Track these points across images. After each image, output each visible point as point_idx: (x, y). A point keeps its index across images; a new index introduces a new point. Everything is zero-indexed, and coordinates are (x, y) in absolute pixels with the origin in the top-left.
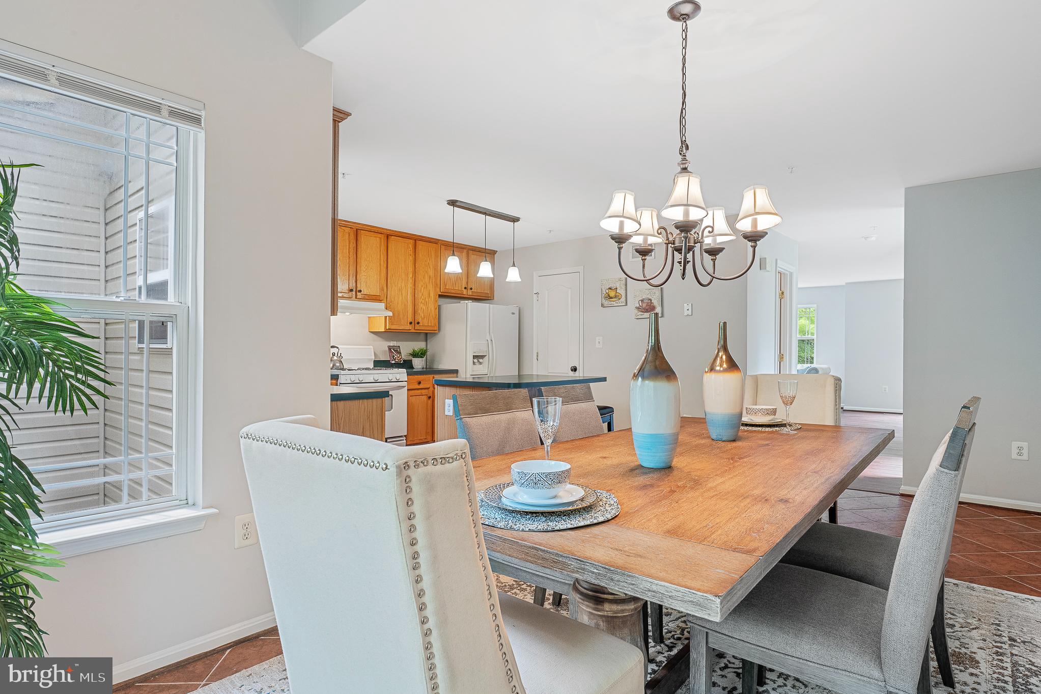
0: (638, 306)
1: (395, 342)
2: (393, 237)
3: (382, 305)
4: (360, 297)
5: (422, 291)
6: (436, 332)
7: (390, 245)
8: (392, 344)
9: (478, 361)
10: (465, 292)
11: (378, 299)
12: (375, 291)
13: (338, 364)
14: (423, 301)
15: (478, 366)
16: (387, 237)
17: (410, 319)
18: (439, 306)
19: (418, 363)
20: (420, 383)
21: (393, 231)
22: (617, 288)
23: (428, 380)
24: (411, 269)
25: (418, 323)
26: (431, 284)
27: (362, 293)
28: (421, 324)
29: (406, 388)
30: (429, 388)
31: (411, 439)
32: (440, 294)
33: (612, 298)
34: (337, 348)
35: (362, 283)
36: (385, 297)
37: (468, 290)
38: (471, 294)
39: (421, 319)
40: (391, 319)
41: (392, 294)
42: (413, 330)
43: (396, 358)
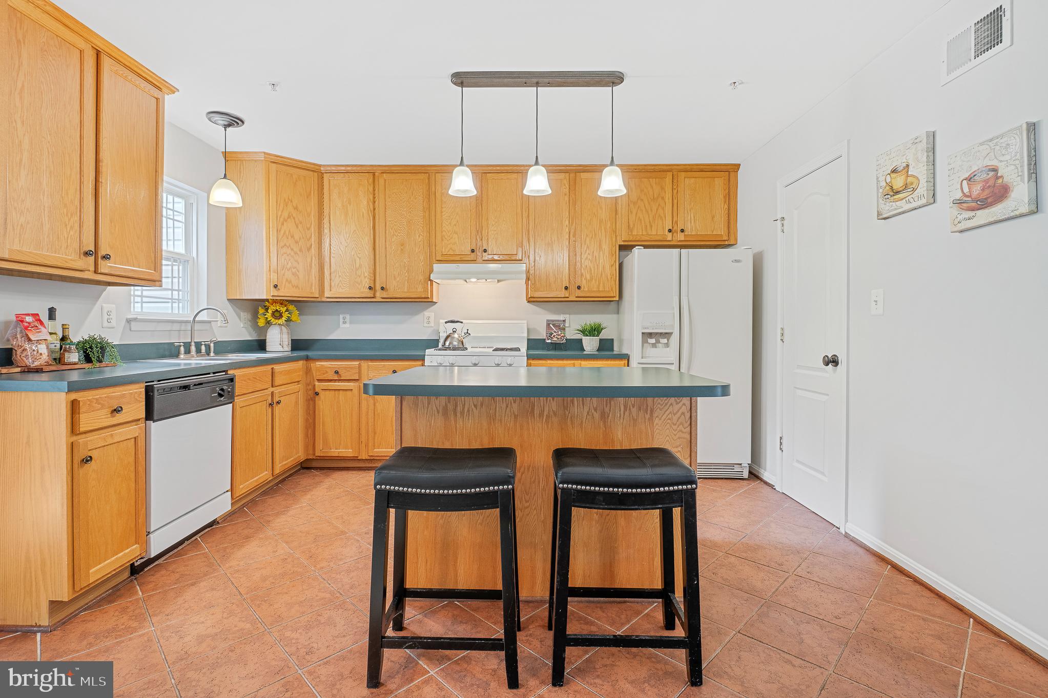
0: (958, 195)
1: (567, 316)
3: (523, 267)
4: (487, 258)
5: (588, 242)
6: (616, 298)
8: (553, 317)
9: (655, 343)
10: (671, 236)
11: (515, 258)
12: (509, 249)
14: (590, 257)
15: (659, 350)
17: (565, 283)
19: (590, 344)
22: (908, 166)
24: (567, 214)
26: (603, 231)
27: (489, 252)
28: (585, 289)
32: (620, 244)
33: (897, 193)
34: (462, 323)
35: (490, 240)
36: (525, 256)
37: (675, 234)
38: (683, 239)
39: (585, 281)
40: (534, 284)
41: (537, 251)
42: (572, 298)
43: (554, 336)
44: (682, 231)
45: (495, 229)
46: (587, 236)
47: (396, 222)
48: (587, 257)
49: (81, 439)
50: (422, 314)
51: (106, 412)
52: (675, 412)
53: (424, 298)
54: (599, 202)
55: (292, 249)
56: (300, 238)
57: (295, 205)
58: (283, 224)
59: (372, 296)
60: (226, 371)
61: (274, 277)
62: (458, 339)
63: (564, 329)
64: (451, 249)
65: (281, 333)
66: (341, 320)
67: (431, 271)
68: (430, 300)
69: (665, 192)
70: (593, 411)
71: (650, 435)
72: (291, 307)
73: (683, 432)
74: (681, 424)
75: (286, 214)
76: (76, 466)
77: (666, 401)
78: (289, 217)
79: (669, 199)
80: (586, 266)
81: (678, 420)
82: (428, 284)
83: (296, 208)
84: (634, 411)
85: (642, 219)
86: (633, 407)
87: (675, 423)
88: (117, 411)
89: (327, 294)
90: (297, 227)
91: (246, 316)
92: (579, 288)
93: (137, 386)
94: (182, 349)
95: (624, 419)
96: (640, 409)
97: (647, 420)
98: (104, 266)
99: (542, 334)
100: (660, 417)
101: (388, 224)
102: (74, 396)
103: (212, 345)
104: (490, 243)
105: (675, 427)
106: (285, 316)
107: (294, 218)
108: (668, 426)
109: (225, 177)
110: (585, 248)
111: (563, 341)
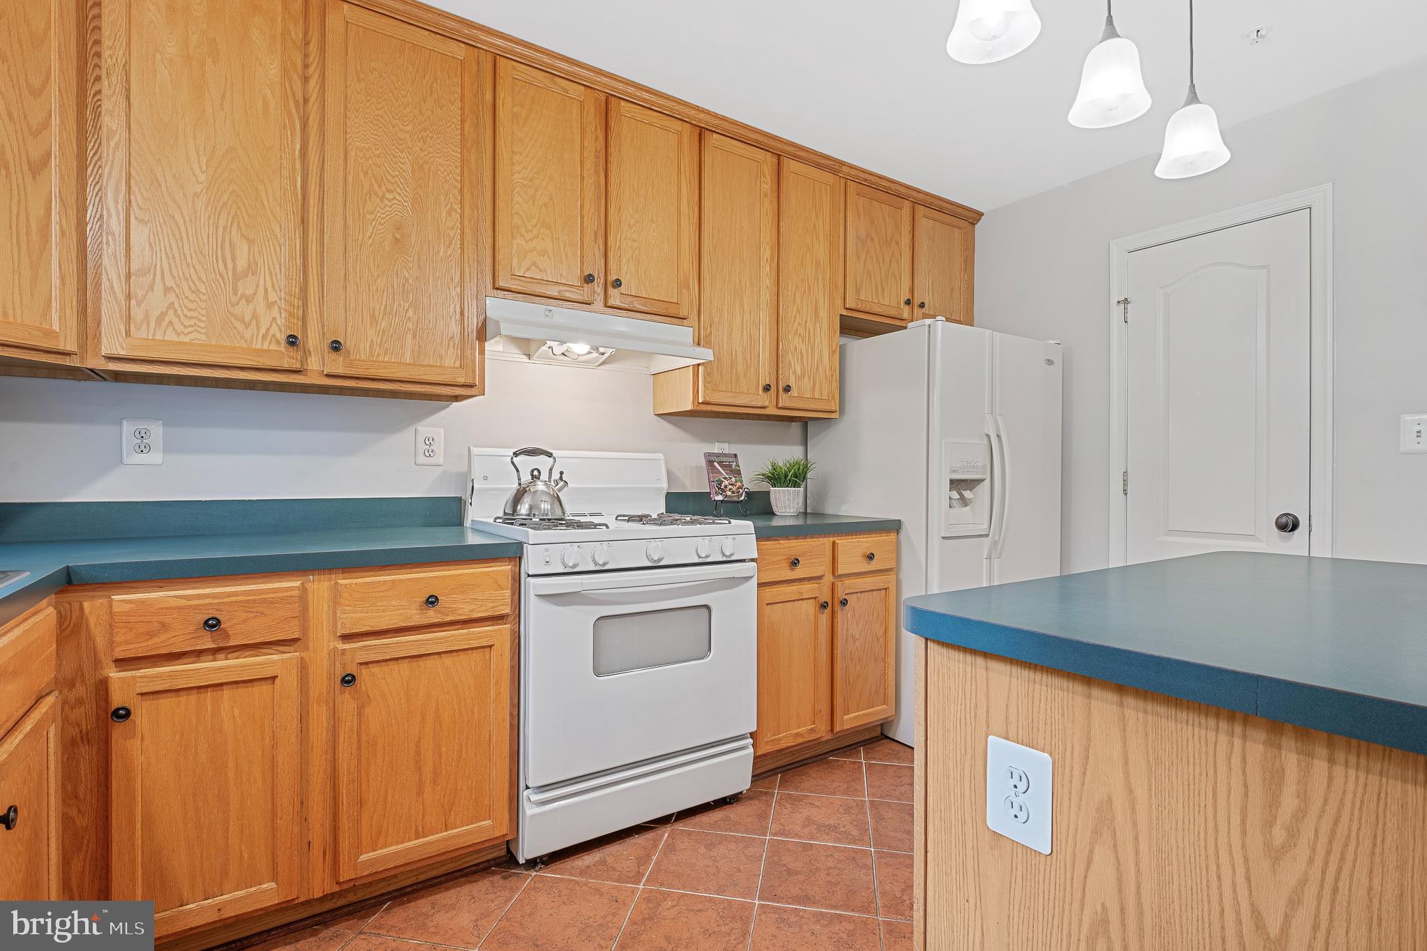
1: (726, 446)
2: (715, 136)
3: (685, 333)
4: (618, 303)
5: (798, 301)
6: (833, 416)
7: (707, 157)
8: (716, 448)
9: (962, 497)
10: (906, 312)
11: (672, 311)
12: (663, 289)
13: (545, 506)
14: (801, 331)
15: (959, 511)
16: (700, 135)
17: (765, 379)
18: (842, 350)
19: (786, 502)
20: (795, 563)
21: (715, 116)
23: (814, 551)
24: (767, 236)
25: (787, 389)
26: (821, 283)
27: (623, 289)
28: (794, 392)
29: (754, 581)
30: (820, 578)
31: (769, 737)
32: (845, 312)
34: (550, 455)
35: (624, 261)
36: (692, 310)
37: (913, 309)
39: (795, 378)
40: (710, 374)
42: (768, 410)
43: (726, 487)
44: (922, 305)
45: (636, 236)
46: (796, 288)
47: (379, 156)
50: (411, 430)
53: (463, 386)
59: (288, 366)
63: (739, 473)
64: (535, 264)
66: (129, 441)
68: (475, 392)
69: (902, 236)
79: (905, 246)
80: (796, 348)
82: (473, 349)
85: (872, 273)
89: (110, 346)
104: (624, 268)
111: (742, 498)
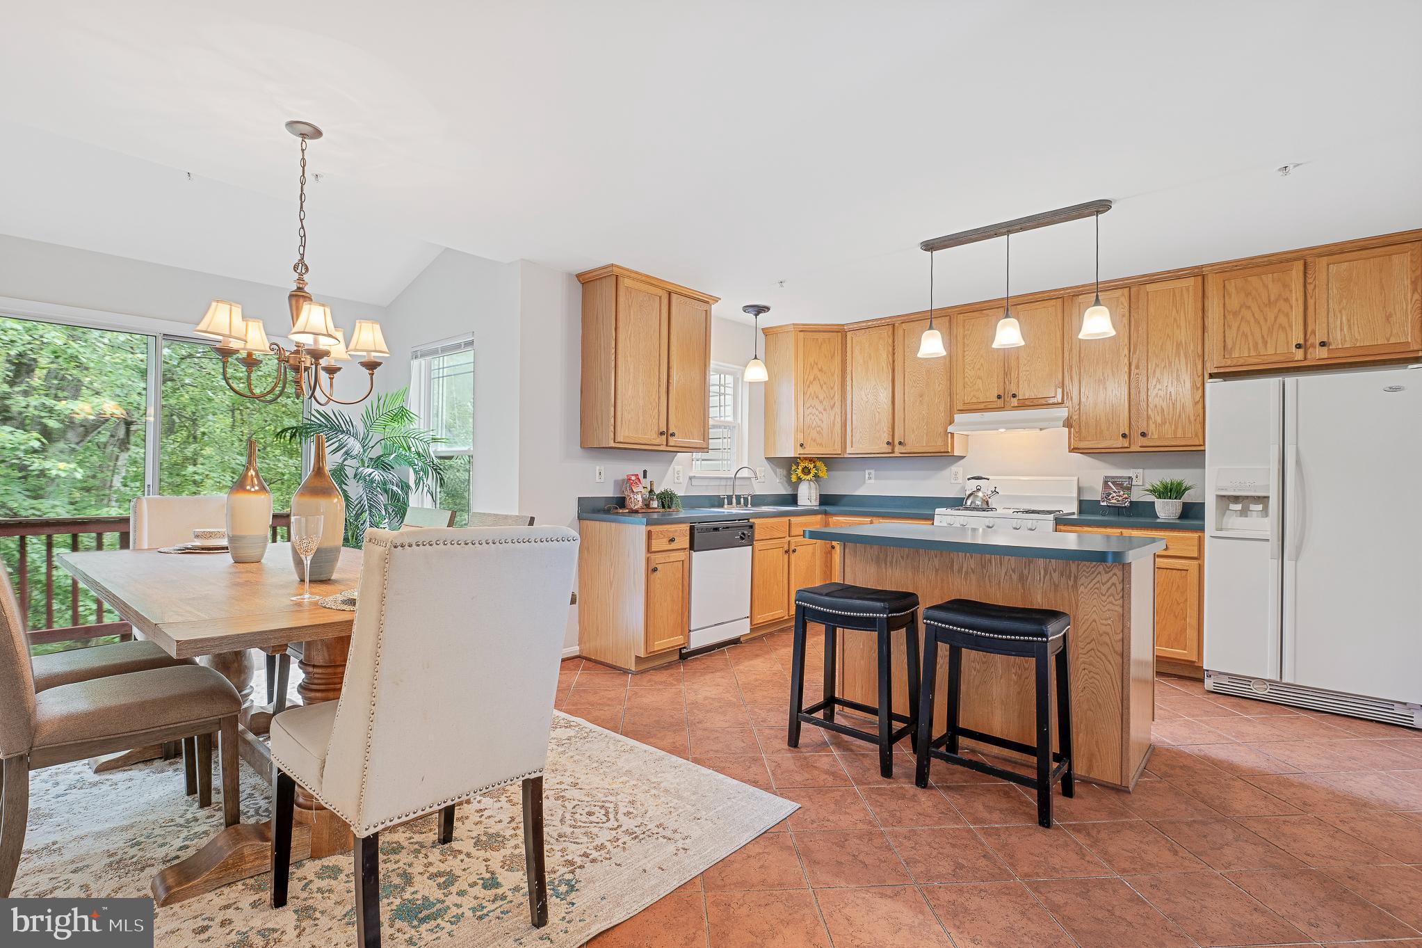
1: (1140, 471)
4: (1017, 405)
6: (1197, 448)
7: (1074, 311)
9: (1246, 508)
10: (1298, 355)
12: (1046, 391)
14: (1161, 393)
15: (1245, 520)
16: (1071, 300)
17: (1122, 430)
25: (1145, 434)
27: (1019, 398)
28: (1151, 437)
32: (1214, 371)
34: (988, 479)
35: (1021, 383)
36: (1067, 398)
37: (1310, 350)
38: (1326, 356)
39: (1154, 426)
40: (1079, 432)
41: (1082, 390)
42: (1134, 448)
43: (1113, 497)
44: (1323, 344)
45: (1028, 369)
46: (1157, 365)
47: (914, 373)
48: (1157, 395)
49: (653, 556)
50: (948, 470)
51: (666, 540)
52: (1103, 581)
53: (944, 452)
54: (1175, 319)
55: (817, 409)
56: (824, 398)
57: (820, 367)
58: (809, 387)
59: (890, 451)
60: (748, 519)
61: (800, 436)
62: (982, 499)
63: (1129, 489)
64: (974, 396)
65: (810, 488)
66: (867, 476)
67: (951, 422)
68: (950, 454)
69: (1291, 291)
70: (1011, 572)
71: (1074, 602)
72: (819, 464)
73: (1113, 604)
74: (1112, 595)
75: (812, 378)
76: (649, 572)
77: (1093, 569)
78: (814, 379)
79: (1297, 300)
80: (1156, 406)
81: (1107, 591)
82: (947, 437)
83: (821, 370)
84: (1056, 576)
85: (1249, 334)
86: (1055, 572)
87: (1104, 593)
88: (672, 540)
89: (849, 450)
90: (822, 388)
91: (781, 472)
92: (1143, 435)
93: (684, 525)
94: (726, 500)
95: (1044, 583)
96: (1062, 575)
97: (1070, 587)
98: (672, 441)
99: (1096, 494)
100: (1086, 585)
101: (906, 375)
102: (650, 528)
103: (749, 498)
104: (1020, 387)
105: (1104, 598)
106: (813, 471)
107: (819, 380)
108: (1095, 596)
109: (756, 358)
110: (1154, 383)
111: (1126, 504)
